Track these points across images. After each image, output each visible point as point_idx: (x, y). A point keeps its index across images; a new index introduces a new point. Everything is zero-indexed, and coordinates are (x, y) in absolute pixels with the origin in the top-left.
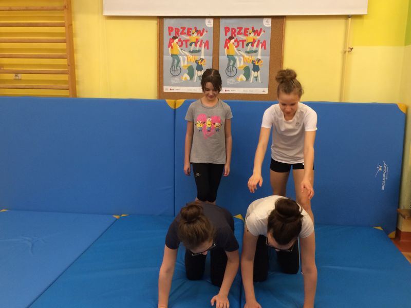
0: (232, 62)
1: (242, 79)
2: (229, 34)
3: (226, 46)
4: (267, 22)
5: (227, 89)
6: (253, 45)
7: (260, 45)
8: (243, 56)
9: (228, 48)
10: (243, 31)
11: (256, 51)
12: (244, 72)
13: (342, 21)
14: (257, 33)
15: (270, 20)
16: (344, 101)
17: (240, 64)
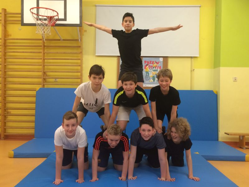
0: (148, 74)
1: (151, 81)
2: (146, 64)
3: (145, 68)
4: (161, 59)
5: (146, 85)
6: (156, 68)
7: (159, 68)
8: (152, 72)
9: (146, 69)
10: (152, 62)
11: (157, 70)
12: (152, 78)
13: (190, 59)
14: (157, 63)
15: (162, 58)
16: (193, 89)
17: (151, 75)
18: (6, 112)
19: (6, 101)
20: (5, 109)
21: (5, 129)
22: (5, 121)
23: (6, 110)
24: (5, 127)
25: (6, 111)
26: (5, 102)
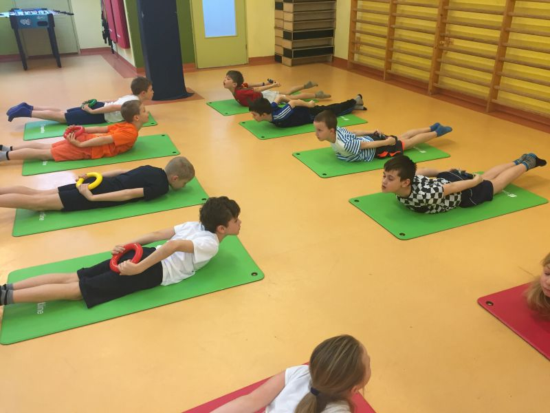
18: (443, 42)
19: (446, 18)
20: (442, 34)
21: (438, 76)
22: (439, 60)
23: (446, 38)
24: (437, 72)
25: (444, 40)
26: (444, 21)
